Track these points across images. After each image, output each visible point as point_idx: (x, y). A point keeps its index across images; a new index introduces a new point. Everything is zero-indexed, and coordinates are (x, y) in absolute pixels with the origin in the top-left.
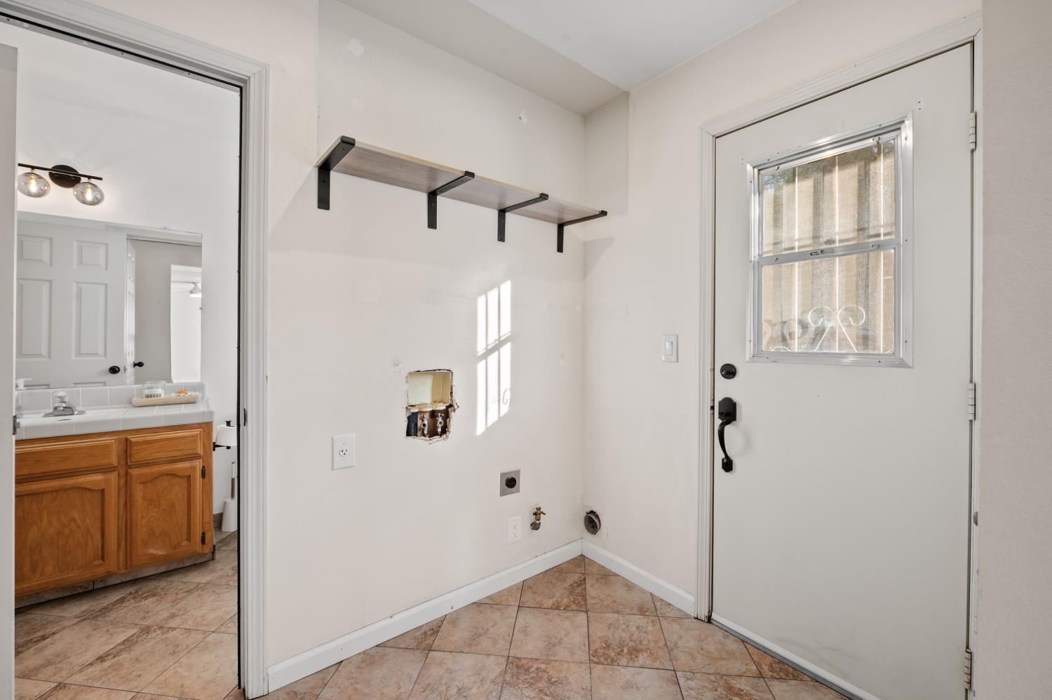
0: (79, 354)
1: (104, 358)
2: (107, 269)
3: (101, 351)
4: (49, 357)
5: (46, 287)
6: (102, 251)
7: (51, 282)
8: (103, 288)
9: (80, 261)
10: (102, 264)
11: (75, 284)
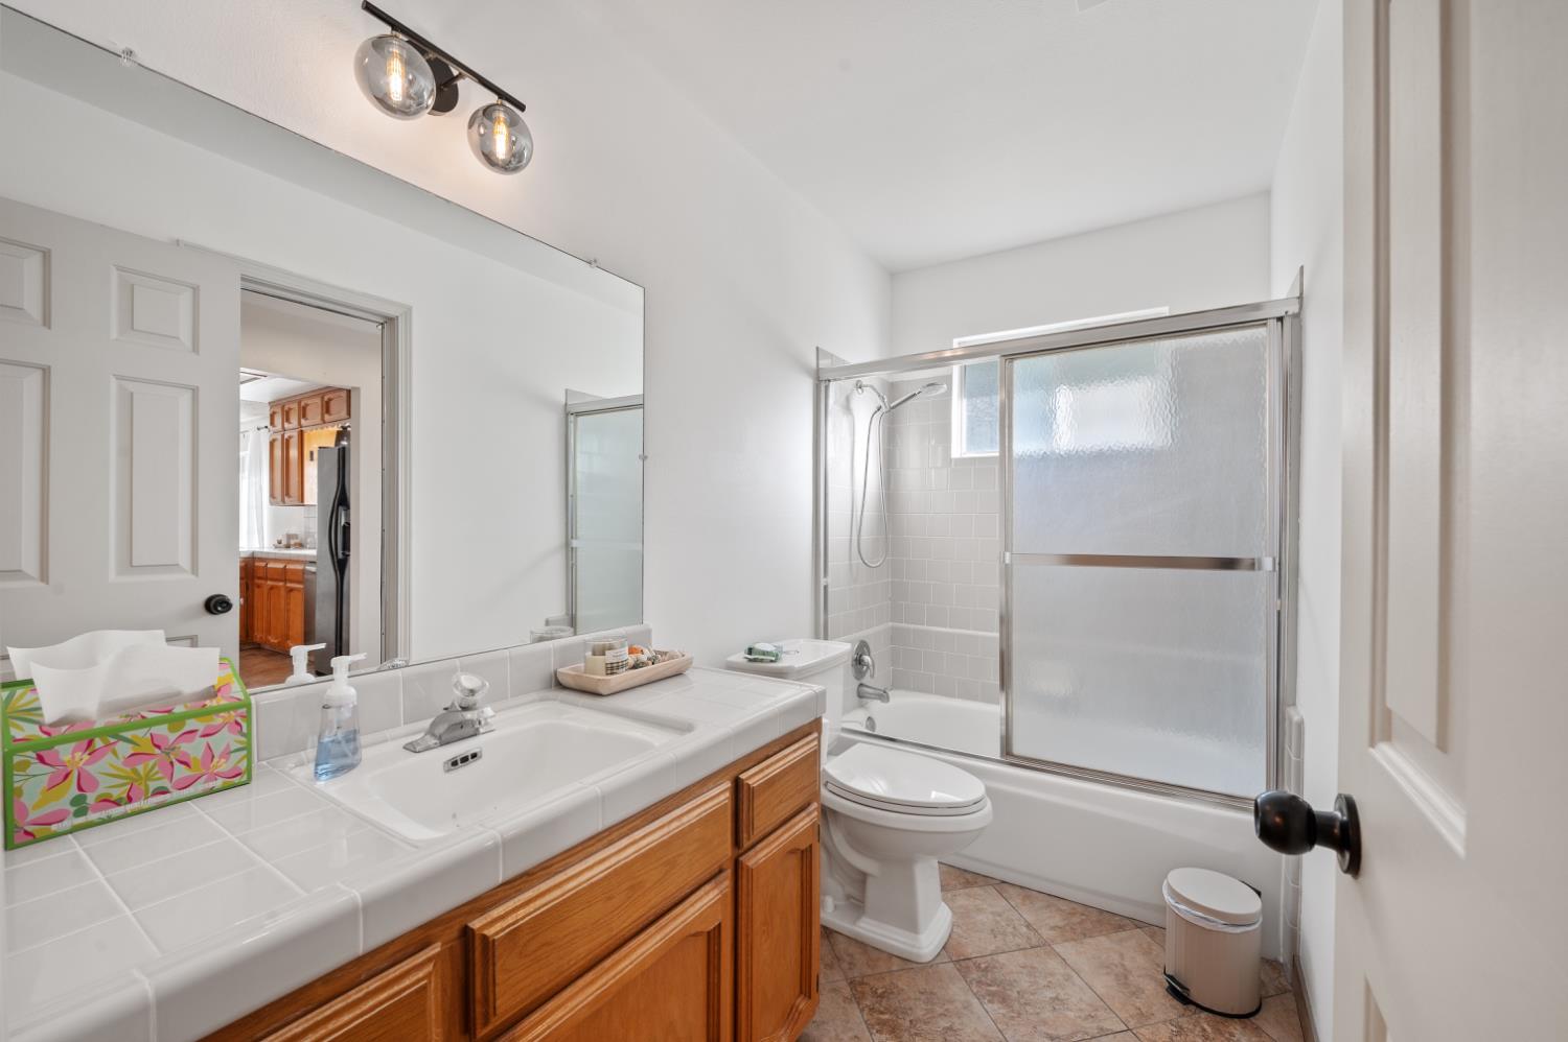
0: (129, 564)
1: (193, 577)
2: (195, 348)
3: (184, 560)
4: (44, 576)
5: (33, 380)
6: (185, 300)
7: (46, 372)
8: (186, 397)
9: (129, 322)
10: (185, 335)
11: (114, 384)
